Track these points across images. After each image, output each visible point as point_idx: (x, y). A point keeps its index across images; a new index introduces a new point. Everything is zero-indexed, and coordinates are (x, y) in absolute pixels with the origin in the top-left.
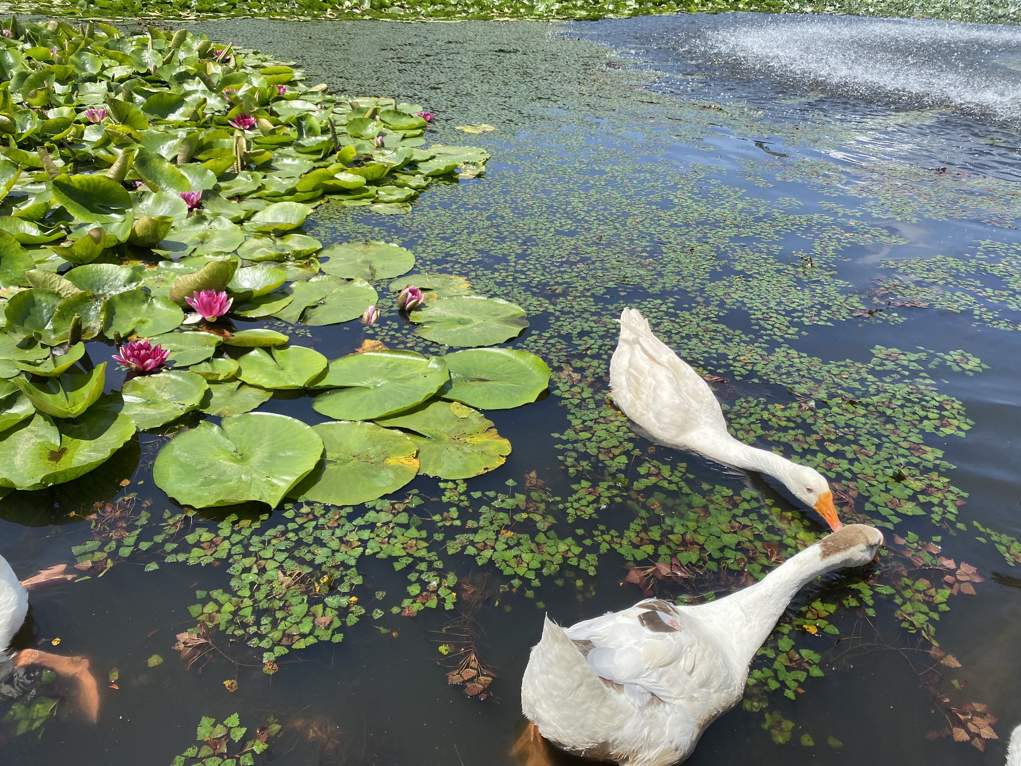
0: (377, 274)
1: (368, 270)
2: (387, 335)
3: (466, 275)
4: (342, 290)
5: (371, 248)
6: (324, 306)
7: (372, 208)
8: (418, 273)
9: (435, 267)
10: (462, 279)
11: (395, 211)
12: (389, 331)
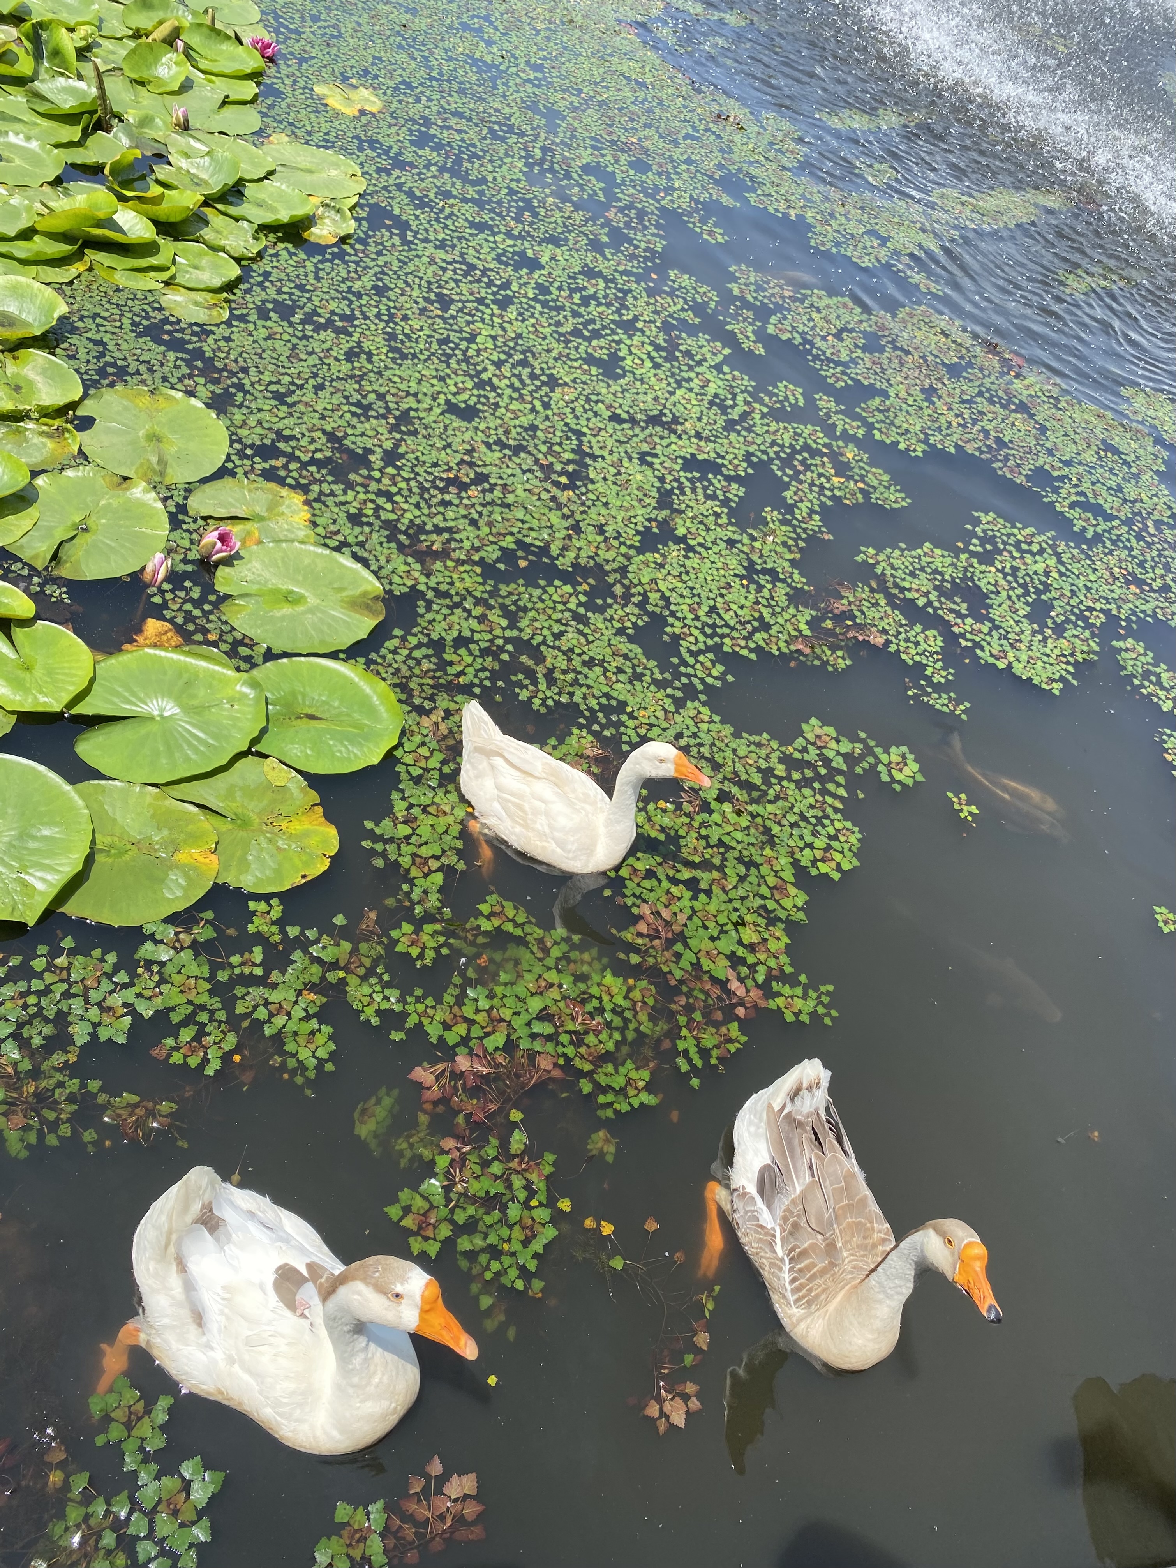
0: (169, 470)
1: (154, 459)
2: (180, 609)
3: (305, 489)
4: (115, 503)
5: (162, 403)
6: (88, 535)
7: (165, 301)
8: (233, 474)
9: (260, 465)
10: (297, 499)
11: (201, 316)
12: (185, 601)
